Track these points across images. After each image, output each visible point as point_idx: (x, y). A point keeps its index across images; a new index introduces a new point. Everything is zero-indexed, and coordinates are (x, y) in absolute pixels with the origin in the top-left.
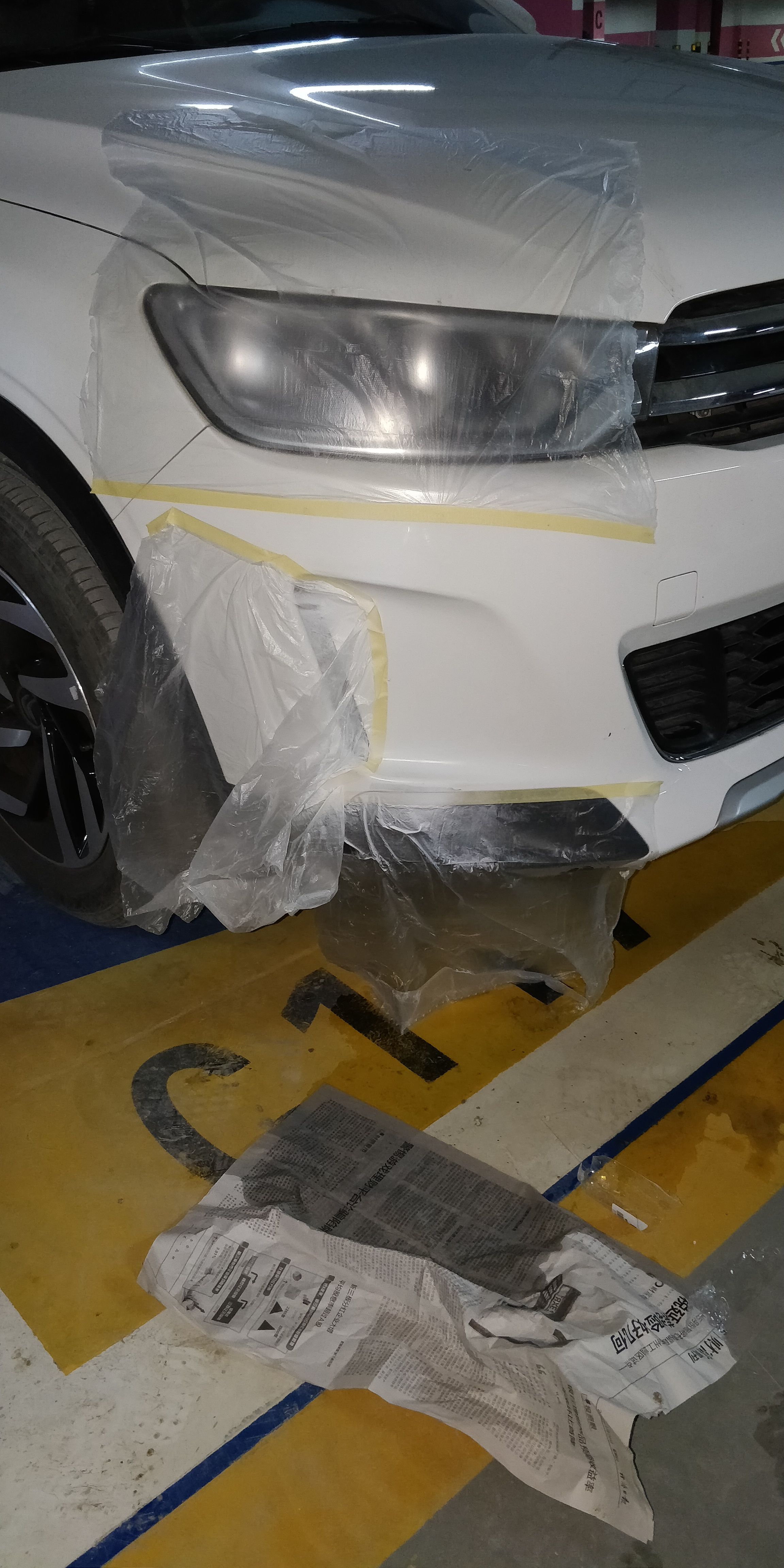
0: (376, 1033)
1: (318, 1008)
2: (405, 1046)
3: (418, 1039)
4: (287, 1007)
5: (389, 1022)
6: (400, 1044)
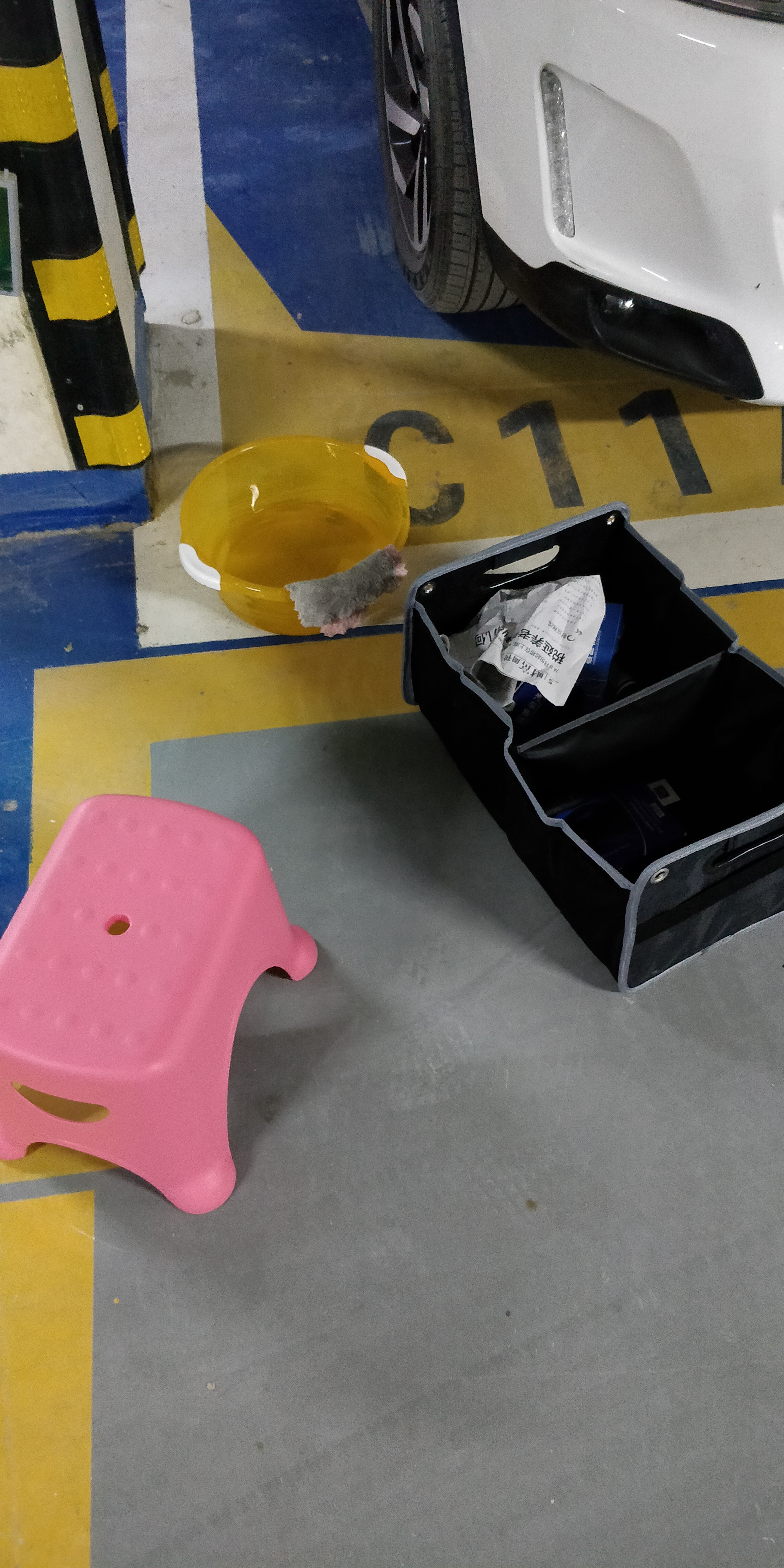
0: (549, 461)
1: (525, 426)
2: (561, 478)
3: (573, 478)
4: (506, 417)
5: (563, 459)
6: (558, 476)
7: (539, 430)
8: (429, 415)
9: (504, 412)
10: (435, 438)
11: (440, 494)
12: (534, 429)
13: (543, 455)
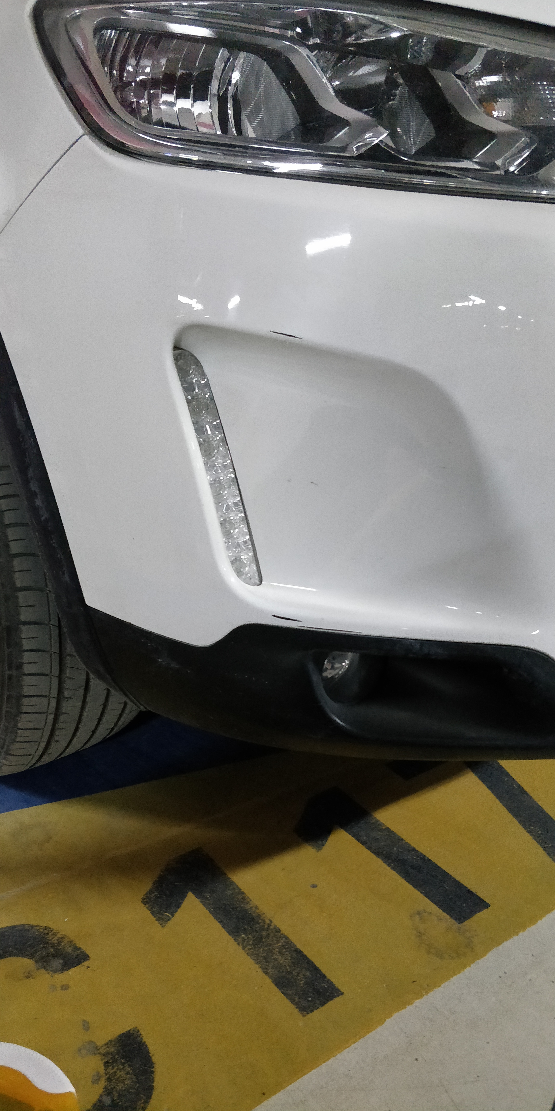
0: (248, 938)
1: (185, 897)
2: (281, 960)
3: (299, 952)
4: (151, 892)
5: (266, 926)
6: (275, 956)
7: (208, 895)
8: (32, 927)
9: (146, 886)
10: (57, 963)
11: (106, 1064)
12: (199, 894)
13: (234, 931)
